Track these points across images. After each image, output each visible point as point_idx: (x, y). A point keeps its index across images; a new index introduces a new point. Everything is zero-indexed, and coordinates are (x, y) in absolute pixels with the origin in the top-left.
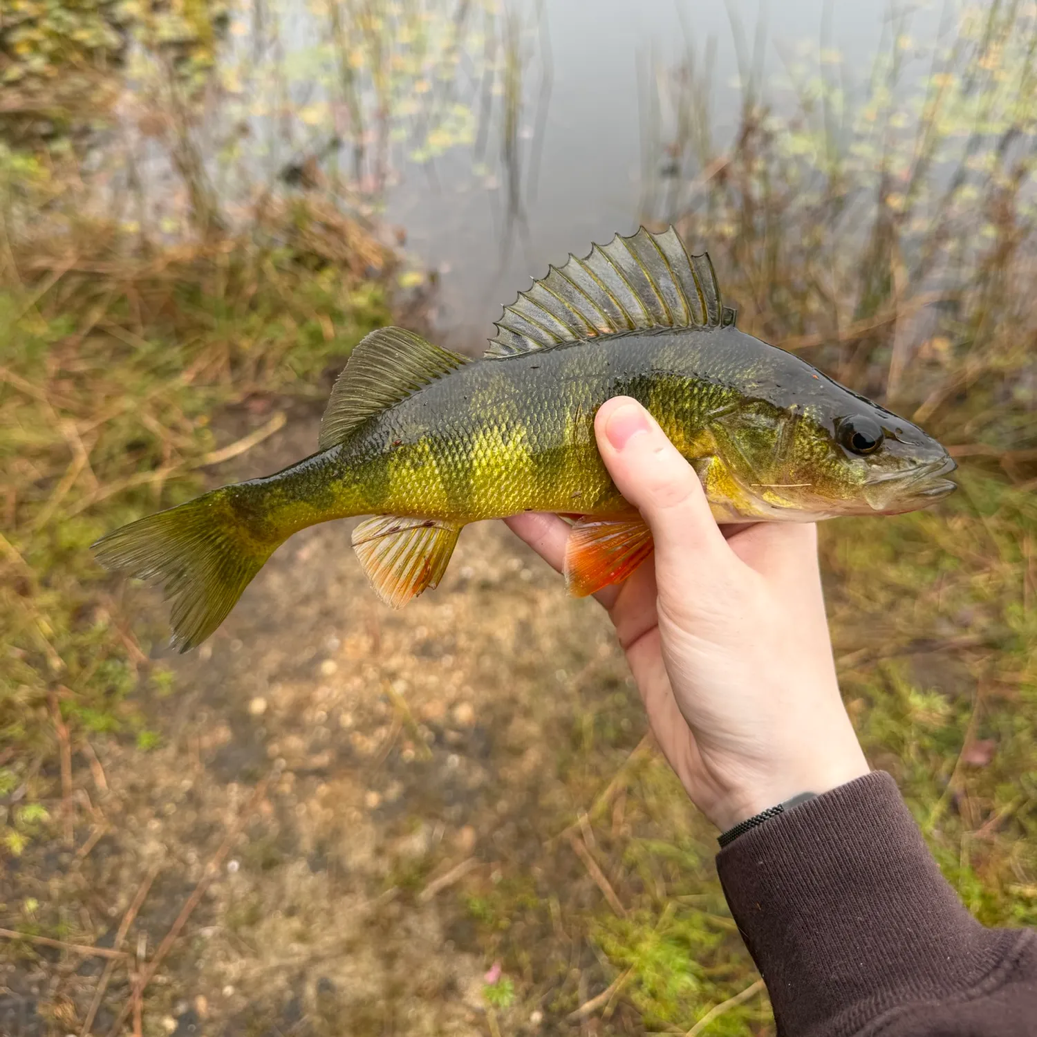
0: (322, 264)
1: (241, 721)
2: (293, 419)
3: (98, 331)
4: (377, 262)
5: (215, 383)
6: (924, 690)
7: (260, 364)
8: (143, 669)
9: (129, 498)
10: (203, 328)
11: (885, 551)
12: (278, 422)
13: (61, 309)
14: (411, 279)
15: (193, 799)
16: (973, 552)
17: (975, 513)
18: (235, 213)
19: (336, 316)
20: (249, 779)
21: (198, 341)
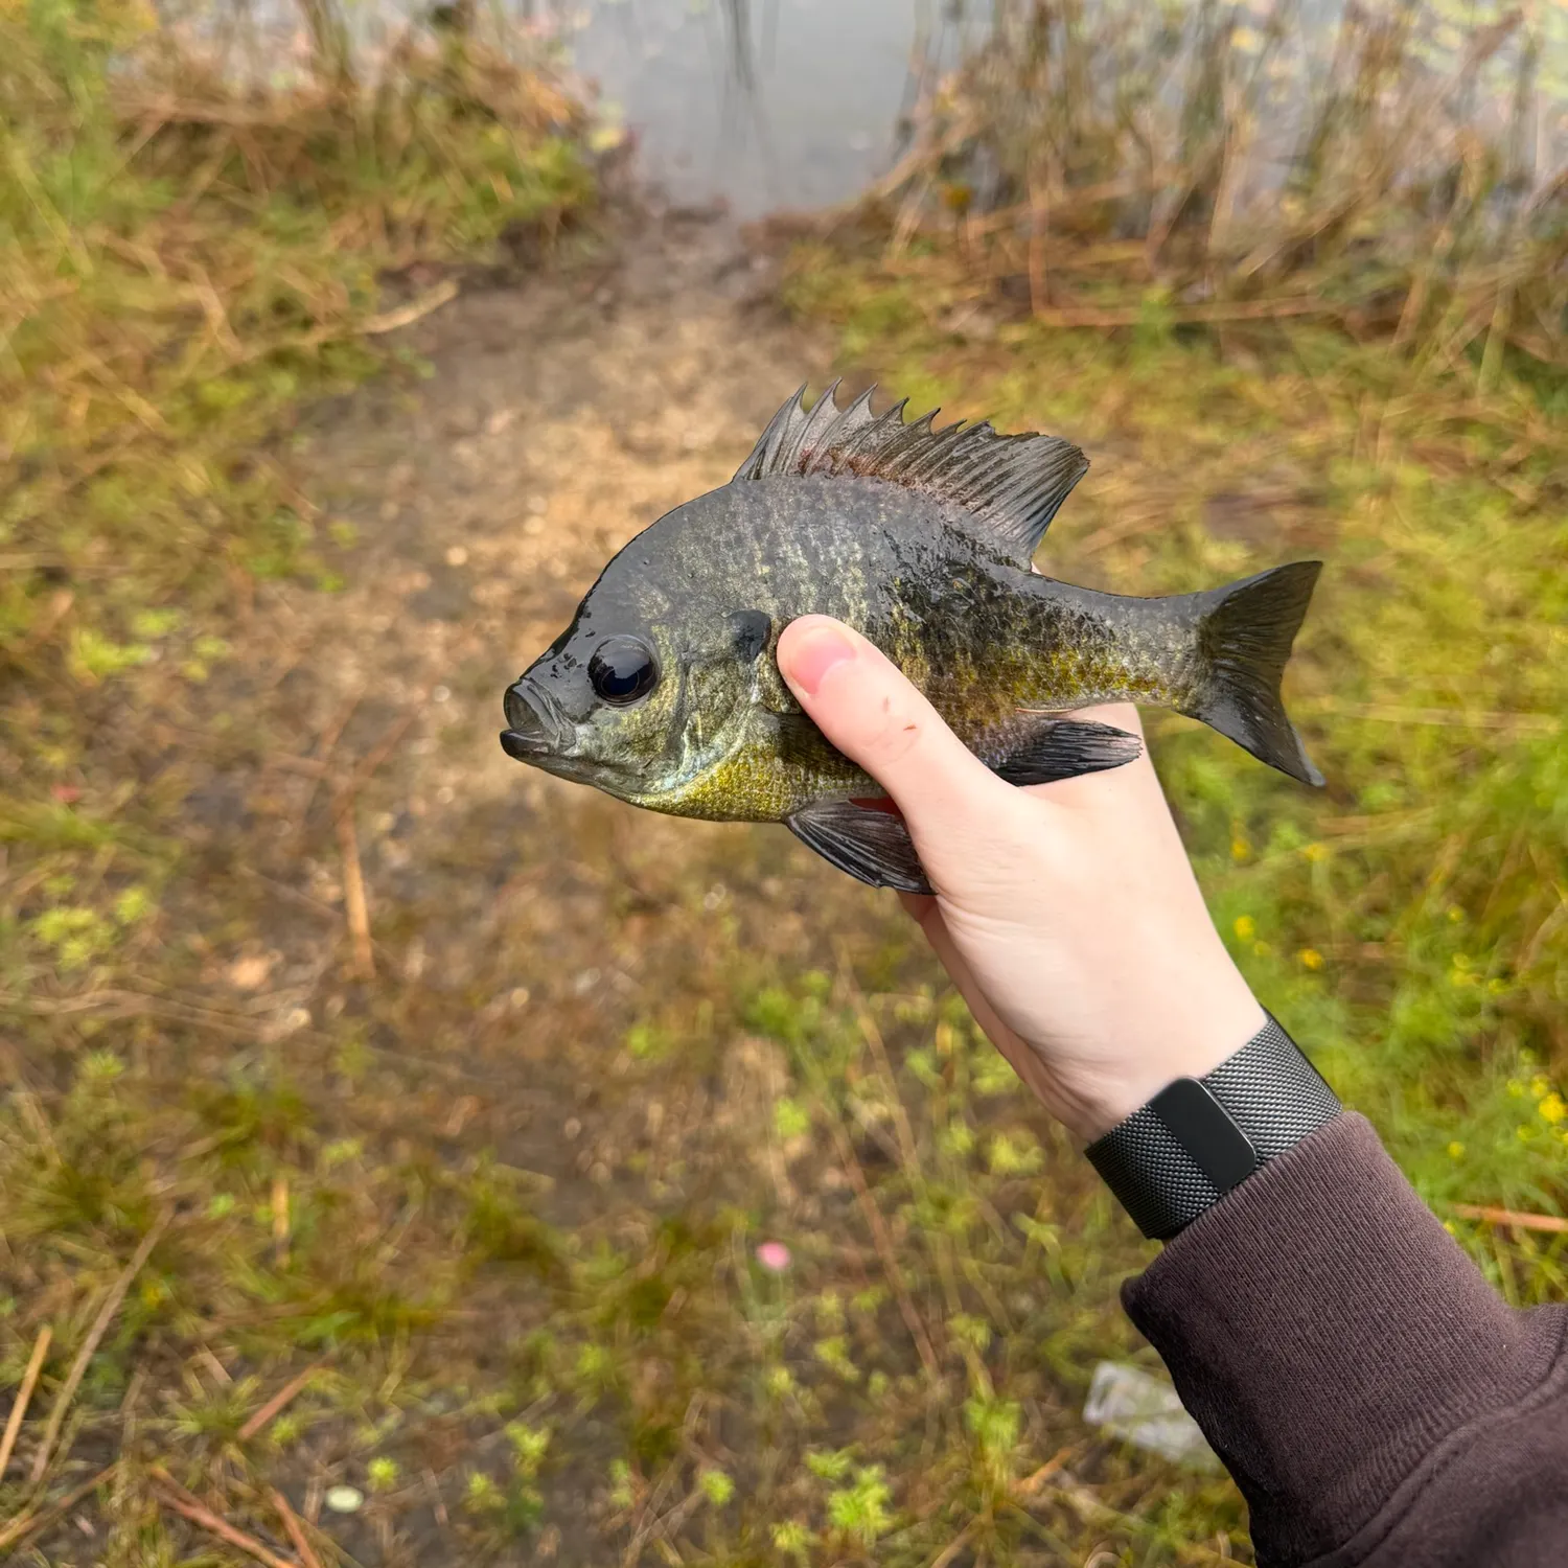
0: (491, 116)
1: (439, 570)
2: (467, 287)
3: (210, 195)
4: (560, 116)
5: (367, 249)
6: (1219, 538)
7: (420, 230)
8: (320, 524)
9: (281, 359)
10: (342, 187)
11: (1189, 414)
12: (447, 291)
13: (159, 172)
14: (605, 138)
15: (392, 635)
16: (1299, 411)
17: (1305, 372)
18: (370, 58)
19: (514, 178)
20: (452, 617)
21: (337, 205)
